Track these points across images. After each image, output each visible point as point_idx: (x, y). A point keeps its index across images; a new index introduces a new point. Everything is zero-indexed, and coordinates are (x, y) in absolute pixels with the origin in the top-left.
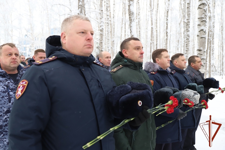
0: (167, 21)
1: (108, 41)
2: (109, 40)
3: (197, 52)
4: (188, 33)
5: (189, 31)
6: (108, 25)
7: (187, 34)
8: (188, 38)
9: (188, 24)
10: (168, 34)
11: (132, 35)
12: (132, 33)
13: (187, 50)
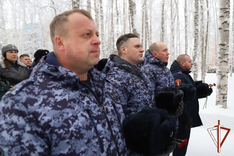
0: (163, 16)
1: (102, 37)
2: (104, 35)
3: (220, 47)
4: (197, 27)
5: (197, 25)
6: (102, 18)
7: (196, 29)
8: (197, 32)
9: (197, 17)
10: (164, 30)
11: (134, 28)
12: (134, 27)
13: (196, 45)
